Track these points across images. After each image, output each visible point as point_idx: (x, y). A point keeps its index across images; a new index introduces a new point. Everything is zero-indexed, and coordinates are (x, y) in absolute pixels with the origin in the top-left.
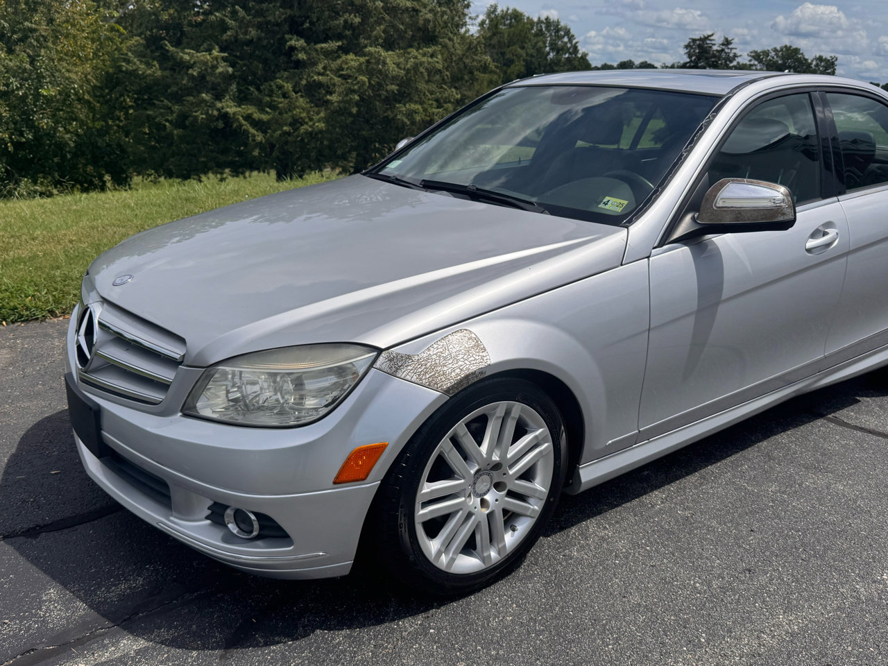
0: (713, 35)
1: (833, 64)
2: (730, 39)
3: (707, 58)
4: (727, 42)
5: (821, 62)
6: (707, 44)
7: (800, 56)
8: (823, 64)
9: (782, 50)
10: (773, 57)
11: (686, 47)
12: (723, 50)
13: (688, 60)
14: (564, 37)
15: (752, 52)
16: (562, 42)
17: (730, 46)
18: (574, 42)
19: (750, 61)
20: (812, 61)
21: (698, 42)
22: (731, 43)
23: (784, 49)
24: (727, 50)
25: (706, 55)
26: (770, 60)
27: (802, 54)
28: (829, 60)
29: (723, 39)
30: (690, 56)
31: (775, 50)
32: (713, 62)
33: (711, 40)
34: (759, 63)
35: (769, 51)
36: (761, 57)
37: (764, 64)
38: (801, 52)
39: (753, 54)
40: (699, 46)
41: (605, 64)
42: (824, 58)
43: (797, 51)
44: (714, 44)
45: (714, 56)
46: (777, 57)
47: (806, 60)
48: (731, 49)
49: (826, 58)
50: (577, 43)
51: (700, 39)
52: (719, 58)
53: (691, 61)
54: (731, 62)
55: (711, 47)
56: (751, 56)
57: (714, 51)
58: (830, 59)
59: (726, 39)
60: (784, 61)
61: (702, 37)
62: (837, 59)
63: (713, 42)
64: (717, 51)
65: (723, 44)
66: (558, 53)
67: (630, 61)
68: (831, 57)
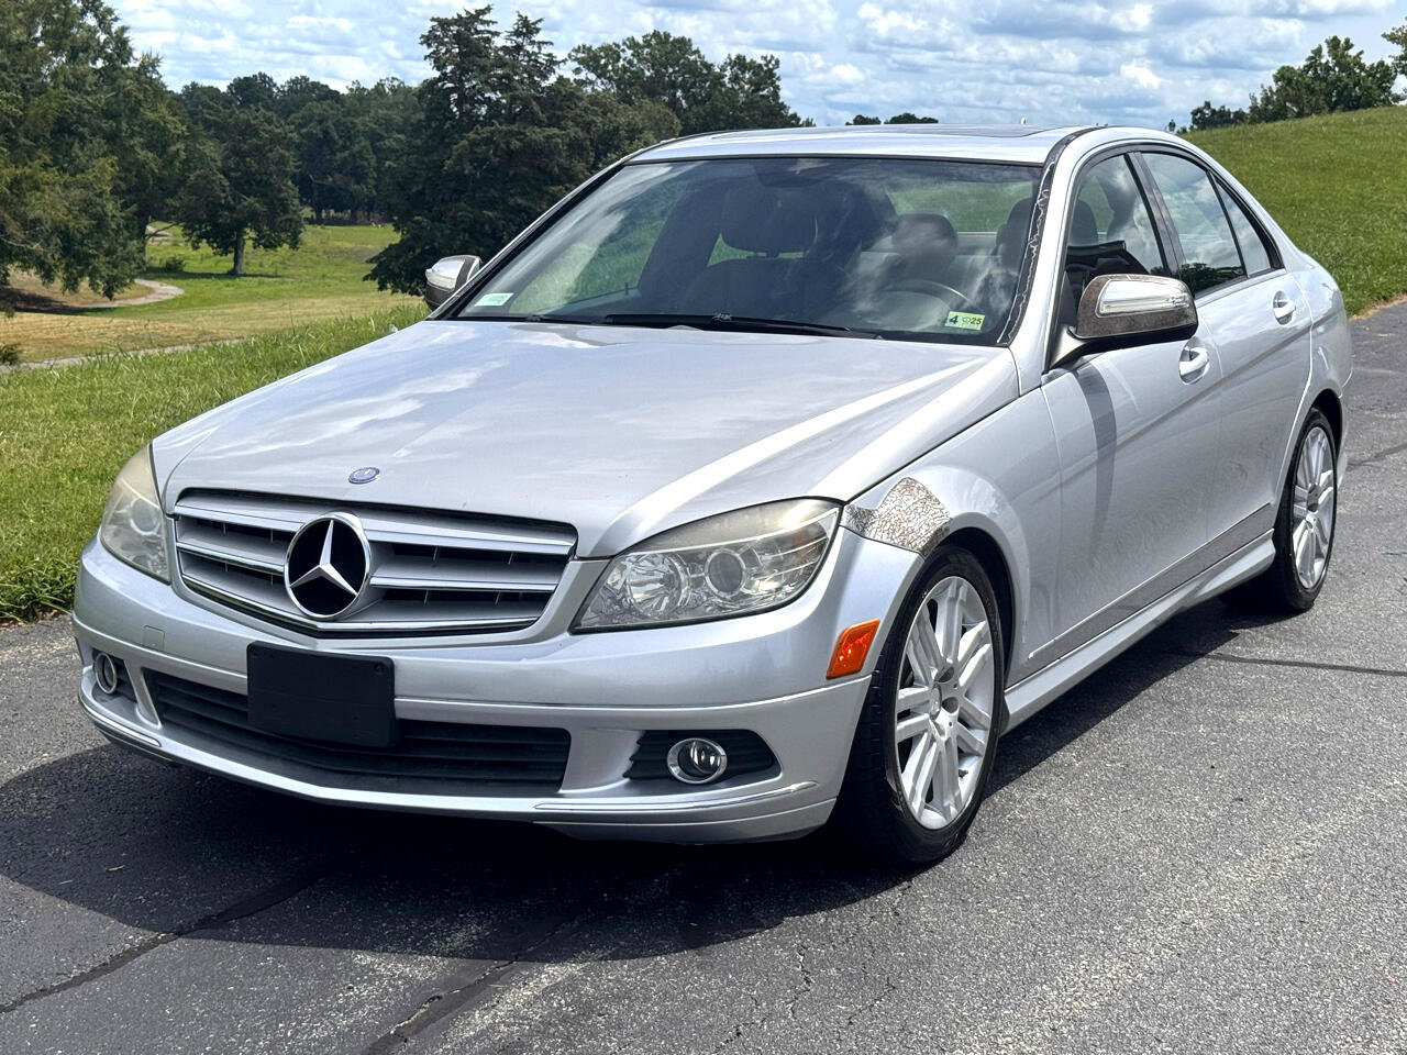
0: (488, 9)
1: (770, 74)
2: (532, 19)
3: (483, 69)
4: (527, 28)
5: (743, 72)
6: (477, 32)
7: (692, 58)
8: (747, 76)
9: (647, 43)
10: (630, 62)
11: (427, 40)
12: (519, 48)
13: (437, 74)
14: (83, 13)
15: (577, 51)
16: (80, 26)
17: (537, 38)
18: (115, 27)
19: (577, 71)
20: (723, 69)
21: (454, 28)
22: (538, 30)
23: (653, 42)
24: (529, 48)
25: (483, 61)
26: (625, 69)
27: (697, 52)
28: (760, 65)
29: (515, 19)
30: (439, 65)
31: (633, 44)
32: (500, 78)
33: (488, 23)
34: (599, 76)
35: (618, 46)
36: (603, 61)
37: (610, 79)
38: (694, 48)
39: (580, 55)
40: (458, 38)
41: (194, 85)
42: (748, 60)
43: (683, 44)
44: (496, 34)
45: (501, 63)
46: (639, 61)
47: (709, 67)
48: (540, 44)
49: (752, 62)
50: (124, 29)
51: (459, 21)
52: (514, 66)
53: (444, 77)
54: (545, 77)
55: (488, 40)
56: (576, 59)
57: (496, 50)
58: (763, 62)
59: (525, 21)
60: (657, 72)
61: (464, 15)
62: (777, 62)
63: (492, 28)
64: (504, 48)
65: (517, 33)
66: (73, 57)
67: (263, 76)
68: (765, 58)
